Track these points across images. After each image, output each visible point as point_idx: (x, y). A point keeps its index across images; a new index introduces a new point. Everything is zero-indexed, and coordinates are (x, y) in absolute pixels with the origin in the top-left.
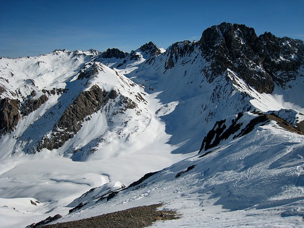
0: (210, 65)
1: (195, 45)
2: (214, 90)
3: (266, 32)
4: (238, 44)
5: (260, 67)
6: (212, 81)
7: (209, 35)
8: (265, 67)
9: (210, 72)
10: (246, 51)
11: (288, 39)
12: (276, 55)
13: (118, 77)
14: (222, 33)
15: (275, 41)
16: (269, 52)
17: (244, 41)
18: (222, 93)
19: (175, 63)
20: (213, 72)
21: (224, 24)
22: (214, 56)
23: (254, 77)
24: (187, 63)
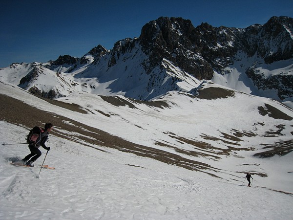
0: (148, 58)
1: (136, 42)
2: (150, 80)
3: (202, 23)
4: (175, 35)
5: (198, 56)
6: (150, 72)
7: (148, 30)
8: (203, 56)
9: (149, 64)
10: (183, 42)
11: (224, 28)
12: (213, 43)
13: (58, 78)
14: (160, 27)
15: (212, 31)
16: (207, 41)
17: (181, 32)
18: (157, 80)
19: (116, 60)
20: (151, 64)
21: (161, 18)
22: (153, 49)
23: (192, 65)
24: (127, 59)
